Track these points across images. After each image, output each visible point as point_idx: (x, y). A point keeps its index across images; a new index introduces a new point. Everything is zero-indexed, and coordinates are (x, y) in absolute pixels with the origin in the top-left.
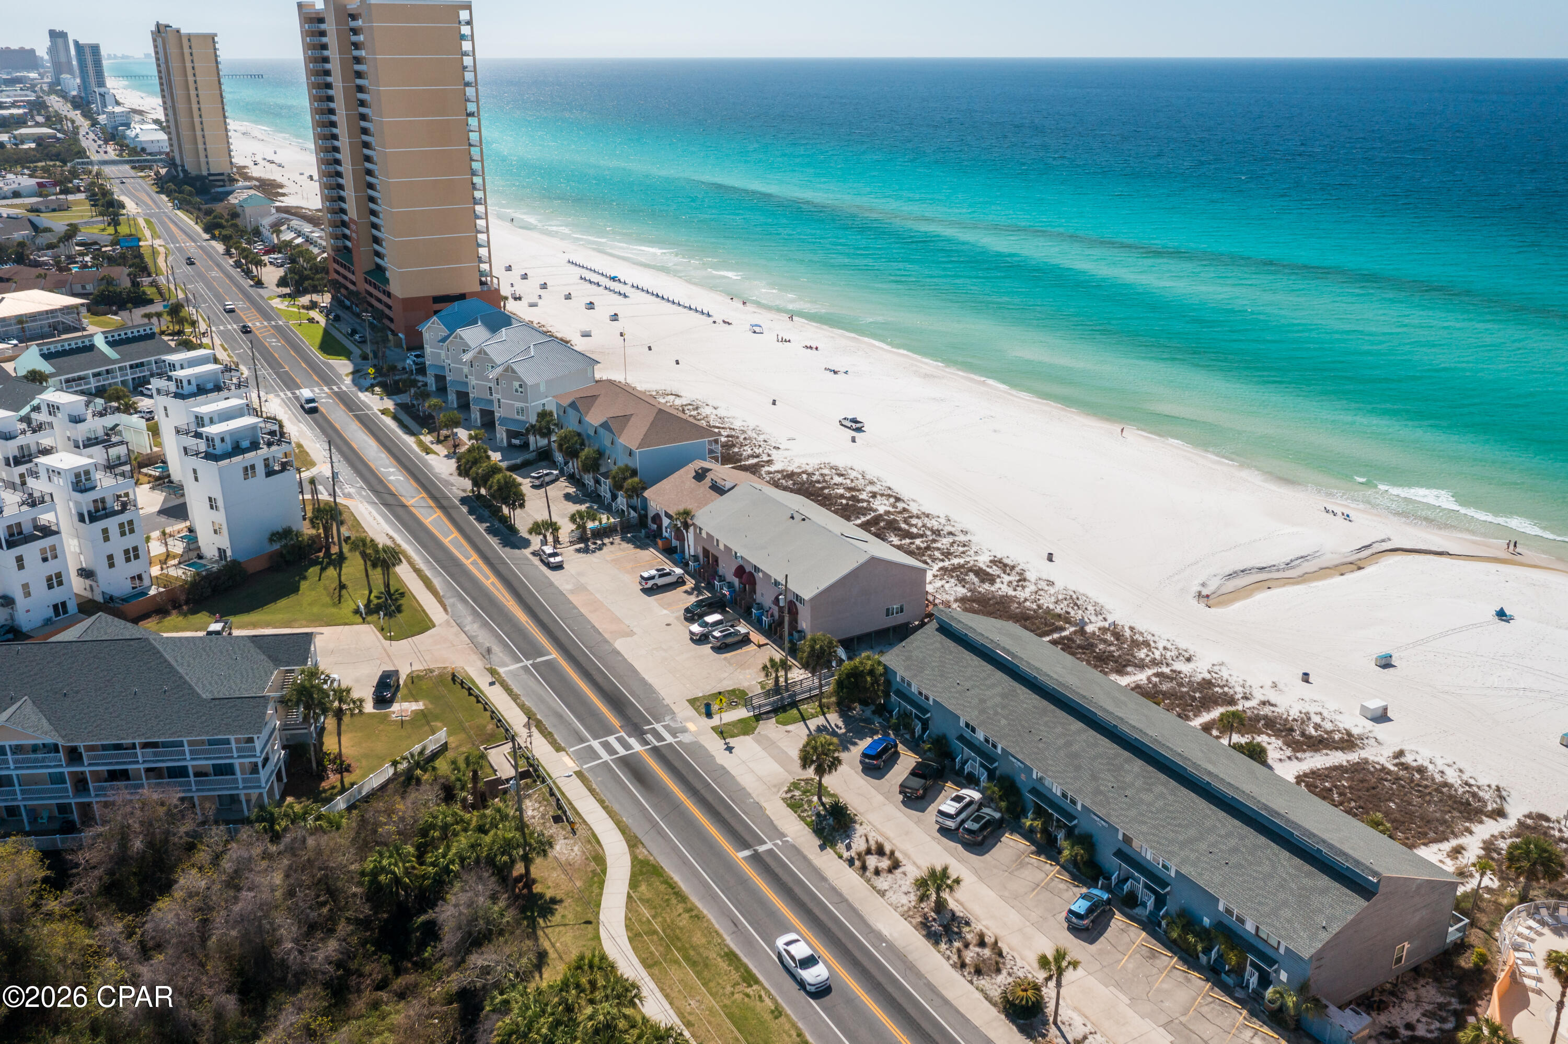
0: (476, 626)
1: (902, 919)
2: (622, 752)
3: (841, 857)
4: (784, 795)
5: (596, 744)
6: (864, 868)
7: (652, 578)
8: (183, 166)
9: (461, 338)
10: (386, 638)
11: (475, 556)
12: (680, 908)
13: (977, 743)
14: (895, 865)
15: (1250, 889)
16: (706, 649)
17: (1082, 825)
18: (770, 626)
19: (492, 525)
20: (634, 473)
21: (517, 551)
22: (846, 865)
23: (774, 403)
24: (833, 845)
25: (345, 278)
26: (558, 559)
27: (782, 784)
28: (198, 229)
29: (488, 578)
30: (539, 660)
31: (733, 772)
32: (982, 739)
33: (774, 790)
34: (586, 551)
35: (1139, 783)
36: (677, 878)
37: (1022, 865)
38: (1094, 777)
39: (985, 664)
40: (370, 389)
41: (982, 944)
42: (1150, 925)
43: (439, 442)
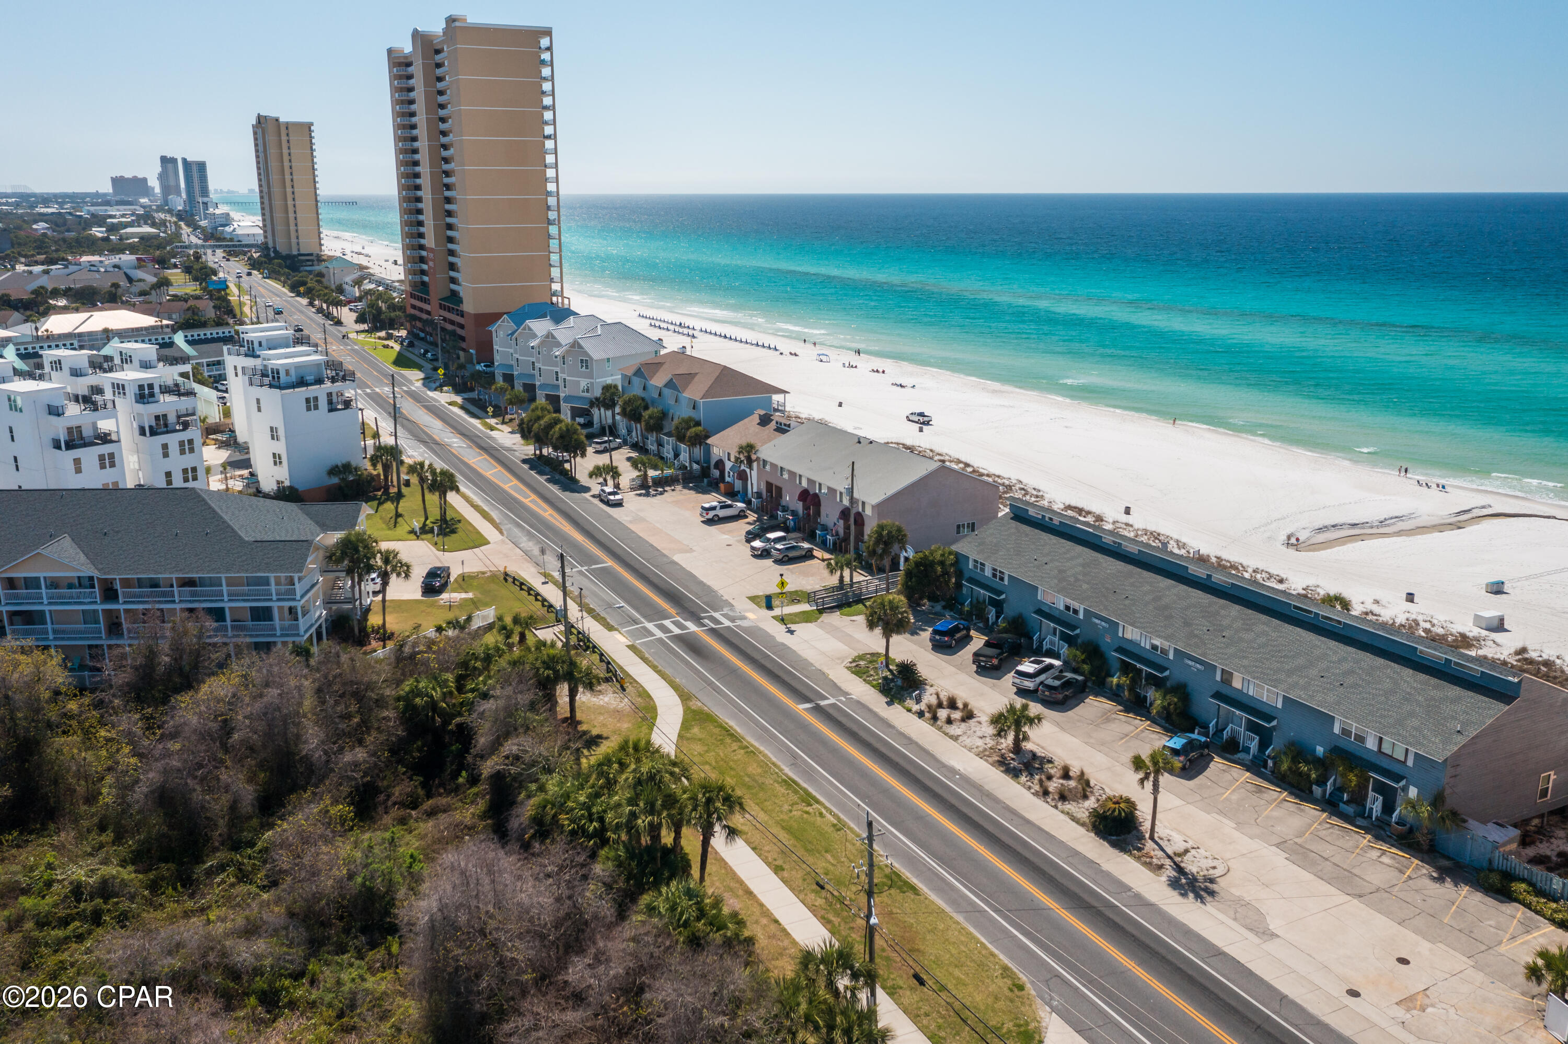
0: (531, 544)
1: (978, 758)
2: (677, 631)
3: (909, 710)
4: (849, 665)
5: (650, 626)
6: (935, 718)
7: (714, 508)
8: (275, 248)
9: (530, 329)
10: (438, 550)
11: (533, 496)
12: (735, 746)
13: (1056, 614)
14: (968, 716)
15: (1370, 705)
16: (768, 562)
17: (1174, 674)
18: (835, 544)
19: (553, 477)
20: (698, 424)
21: (576, 495)
22: (915, 718)
23: (840, 405)
24: (901, 701)
25: (421, 310)
26: (618, 497)
27: (846, 657)
28: (285, 290)
29: (545, 511)
30: (594, 567)
31: (794, 648)
32: (1062, 608)
33: (839, 661)
34: (647, 495)
35: (1238, 624)
36: (732, 723)
37: (1108, 720)
38: (1187, 624)
39: (1064, 541)
40: (439, 388)
41: (1066, 775)
42: (1256, 767)
43: (503, 423)
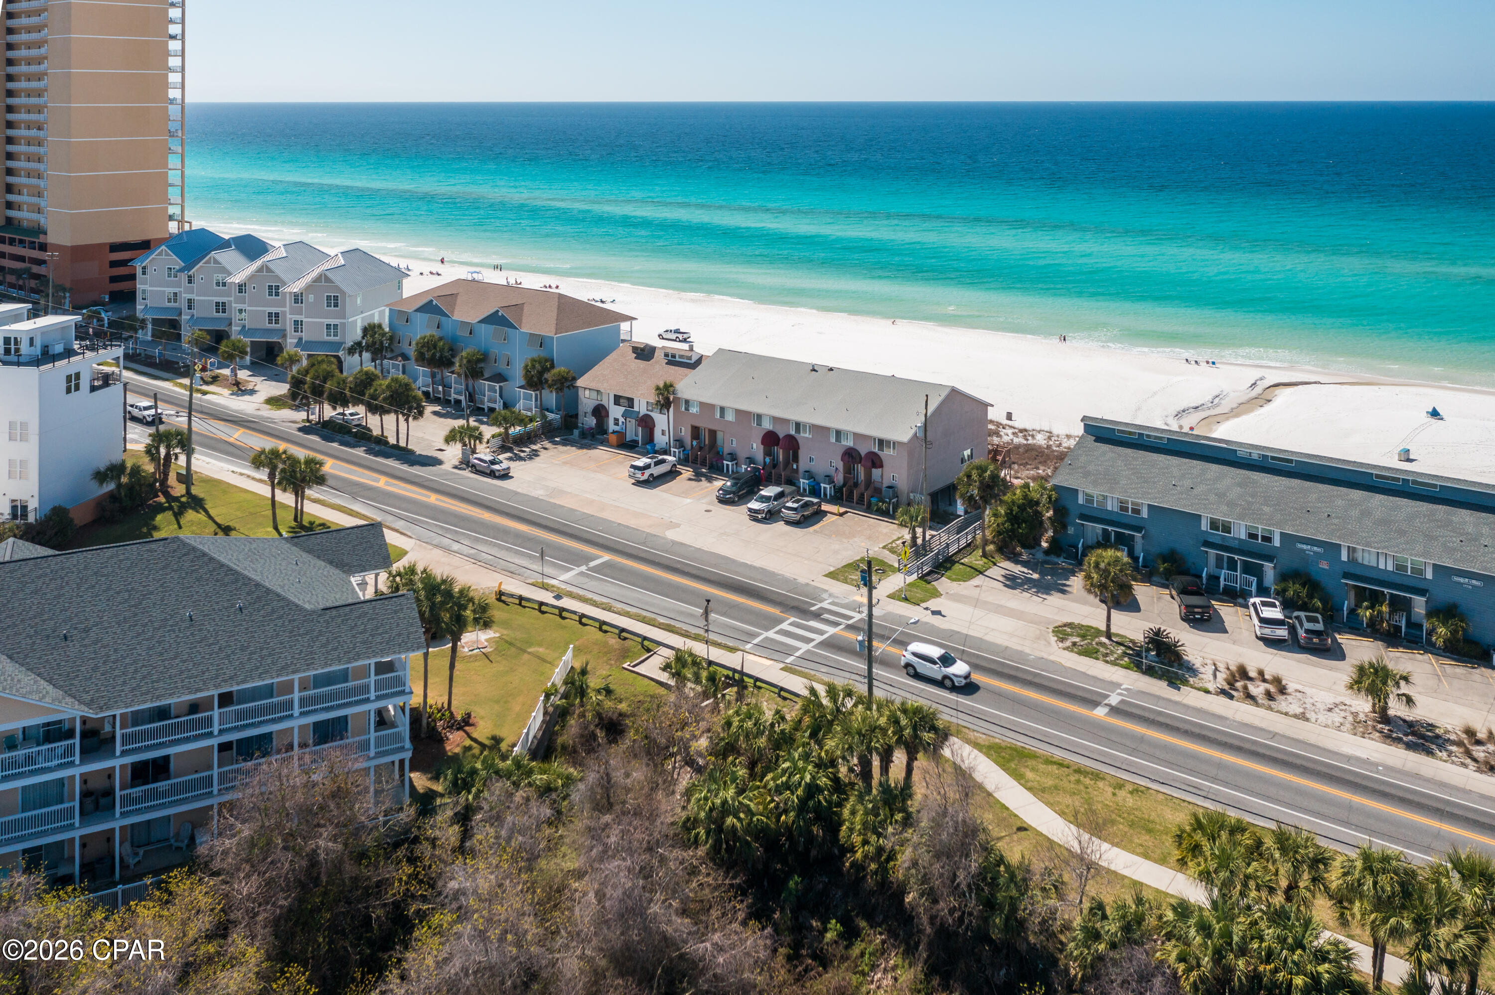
1: (1358, 738)
2: (819, 638)
3: (1207, 692)
4: (1061, 645)
5: (773, 635)
6: (1249, 696)
11: (381, 478)
13: (1234, 544)
14: (1279, 685)
17: (1436, 596)
19: (370, 448)
20: (549, 363)
21: (433, 468)
22: (1226, 700)
24: (1182, 681)
27: (1046, 636)
29: (425, 496)
30: (592, 564)
31: (969, 633)
32: (1243, 536)
33: (1044, 643)
34: (519, 458)
37: (1394, 660)
38: (1430, 537)
